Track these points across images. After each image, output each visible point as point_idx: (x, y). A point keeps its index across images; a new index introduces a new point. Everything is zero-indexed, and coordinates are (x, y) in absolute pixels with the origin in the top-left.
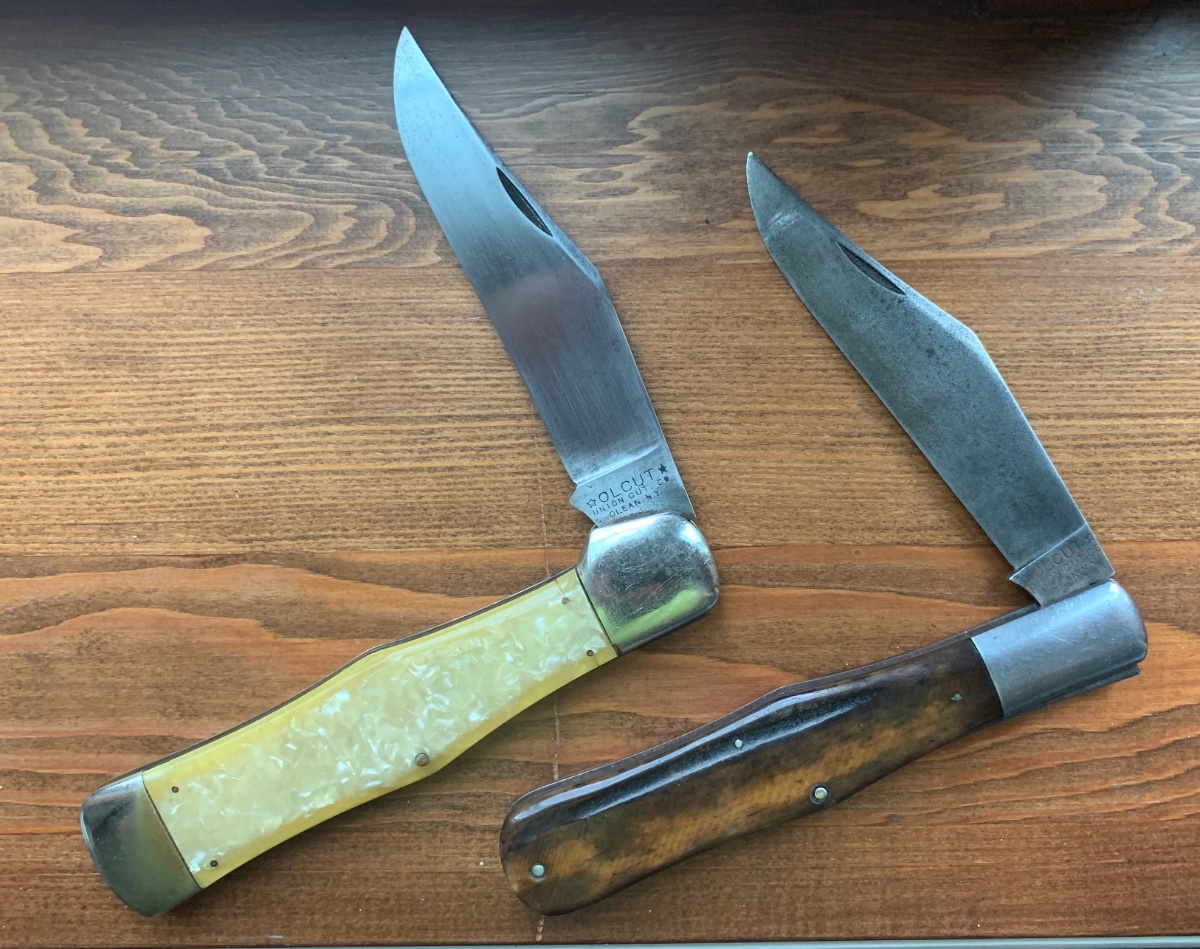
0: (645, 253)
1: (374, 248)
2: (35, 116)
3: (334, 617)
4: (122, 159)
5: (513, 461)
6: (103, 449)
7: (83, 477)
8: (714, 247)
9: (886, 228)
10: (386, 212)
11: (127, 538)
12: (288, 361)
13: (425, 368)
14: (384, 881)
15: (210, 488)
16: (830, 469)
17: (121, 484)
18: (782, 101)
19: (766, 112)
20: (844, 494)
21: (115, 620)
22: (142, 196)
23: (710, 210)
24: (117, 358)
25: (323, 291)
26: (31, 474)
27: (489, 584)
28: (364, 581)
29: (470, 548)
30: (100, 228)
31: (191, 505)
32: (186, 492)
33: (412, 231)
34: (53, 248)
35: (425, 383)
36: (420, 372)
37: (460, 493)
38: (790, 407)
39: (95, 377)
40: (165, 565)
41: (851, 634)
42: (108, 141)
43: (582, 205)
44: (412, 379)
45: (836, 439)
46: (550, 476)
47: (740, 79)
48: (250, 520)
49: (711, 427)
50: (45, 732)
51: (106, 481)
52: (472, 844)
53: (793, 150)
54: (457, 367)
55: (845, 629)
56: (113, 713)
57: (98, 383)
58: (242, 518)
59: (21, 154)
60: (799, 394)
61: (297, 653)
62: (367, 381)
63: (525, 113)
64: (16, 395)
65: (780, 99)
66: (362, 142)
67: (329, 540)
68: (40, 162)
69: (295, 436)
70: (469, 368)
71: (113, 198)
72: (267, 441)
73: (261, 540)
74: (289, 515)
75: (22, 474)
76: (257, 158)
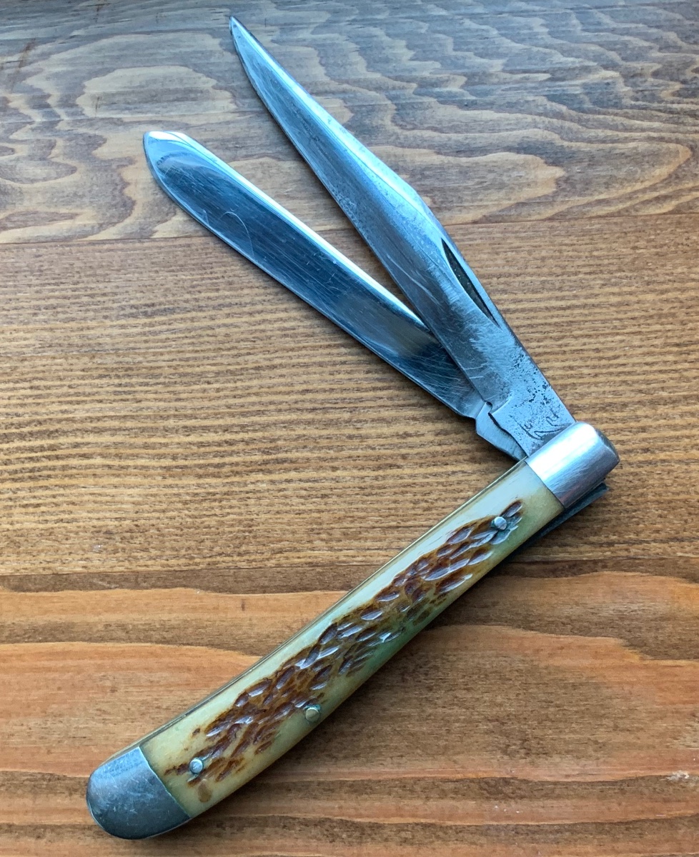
2: (350, 38)
4: (455, 87)
6: (430, 437)
7: (407, 471)
12: (658, 327)
22: (480, 132)
26: (345, 469)
30: (427, 173)
42: (438, 65)
50: (363, 775)
51: (435, 475)
56: (445, 751)
59: (334, 86)
64: (327, 376)
68: (355, 93)
69: (666, 417)
71: (443, 135)
72: (632, 424)
73: (625, 542)
74: (660, 512)
75: (334, 469)
76: (621, 80)
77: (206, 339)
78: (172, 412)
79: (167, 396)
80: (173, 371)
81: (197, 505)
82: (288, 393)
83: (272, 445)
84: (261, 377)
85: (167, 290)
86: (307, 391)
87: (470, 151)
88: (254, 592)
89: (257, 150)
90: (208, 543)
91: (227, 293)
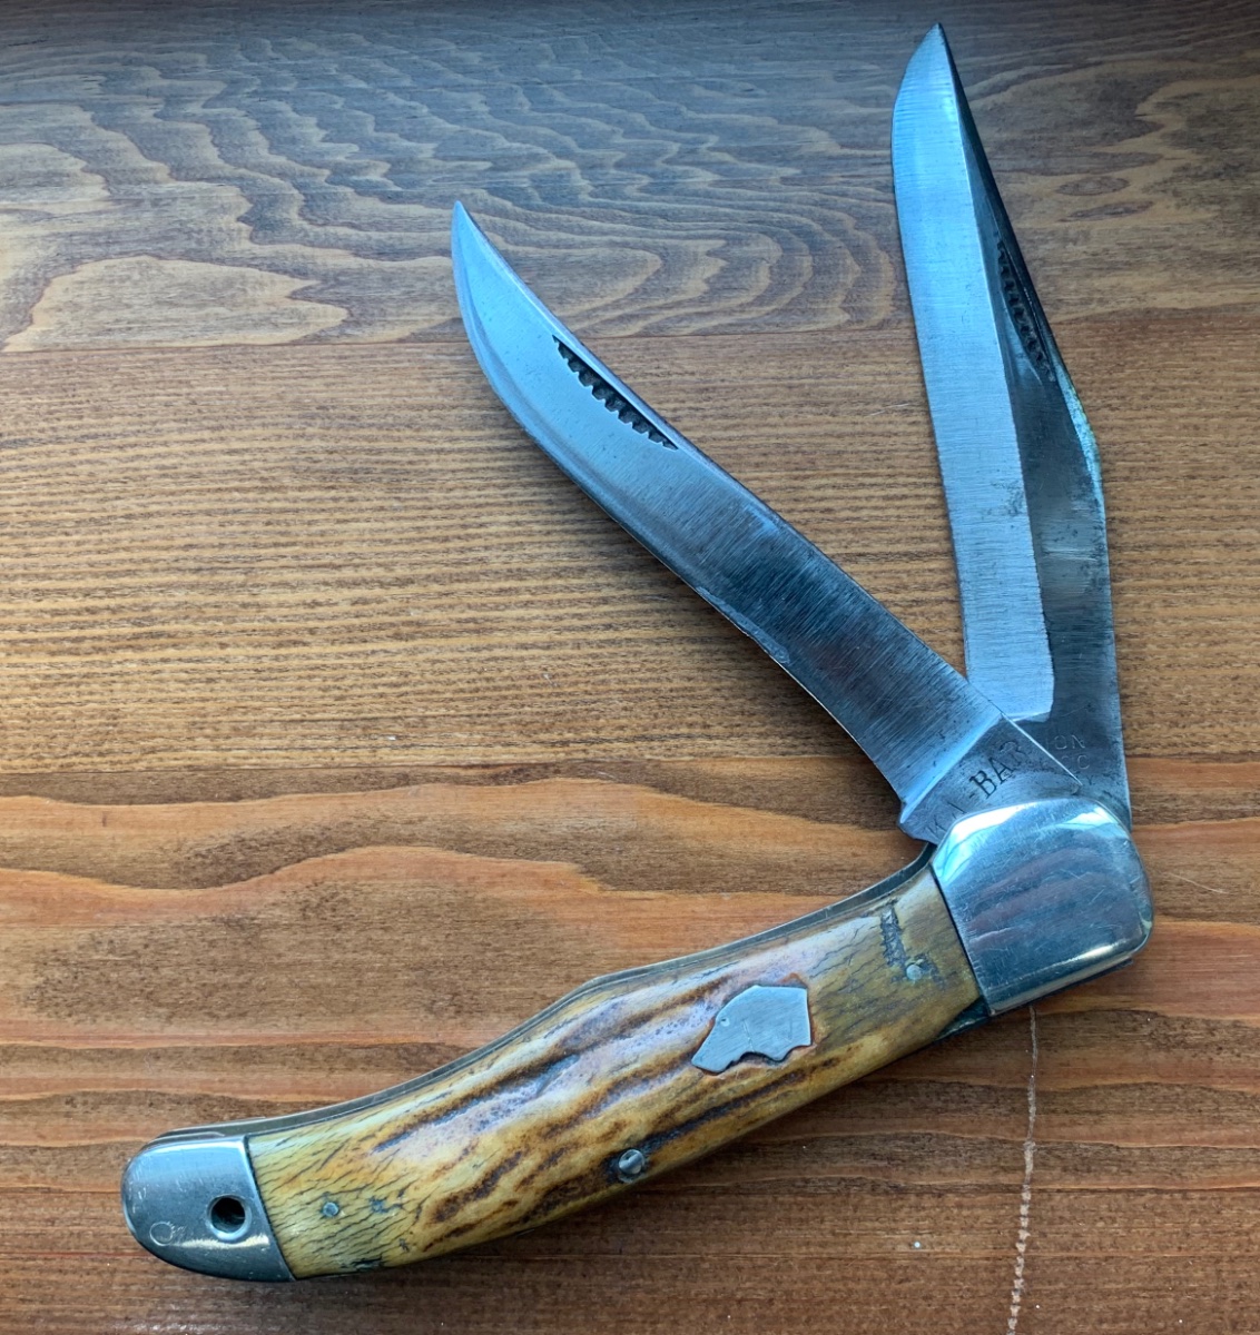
0: (1165, 300)
1: (751, 304)
2: (249, 114)
3: (691, 859)
4: (376, 175)
6: (345, 607)
7: (316, 650)
10: (768, 248)
11: (380, 741)
13: (824, 481)
15: (506, 664)
17: (372, 660)
21: (360, 865)
22: (407, 230)
24: (368, 471)
25: (675, 369)
28: (736, 805)
30: (342, 278)
31: (477, 690)
32: (471, 670)
33: (805, 278)
34: (273, 309)
35: (824, 504)
36: (818, 488)
39: (335, 499)
40: (437, 780)
42: (355, 148)
43: (1067, 229)
44: (805, 500)
48: (565, 712)
50: (251, 1038)
51: (351, 655)
52: (902, 1214)
54: (873, 480)
56: (354, 1008)
57: (341, 509)
58: (554, 709)
59: (228, 170)
61: (633, 914)
63: (981, 95)
64: (215, 527)
66: (734, 145)
67: (683, 741)
68: (254, 180)
70: (891, 481)
71: (362, 233)
72: (591, 594)
73: (582, 741)
74: (625, 704)
75: (223, 646)
76: (578, 172)
77: (66, 478)
78: (21, 571)
79: (15, 549)
80: (22, 518)
81: (47, 690)
82: (167, 549)
83: (146, 614)
84: (132, 528)
85: (19, 416)
86: (191, 546)
87: (395, 253)
88: (117, 803)
89: (133, 246)
90: (61, 739)
91: (92, 421)
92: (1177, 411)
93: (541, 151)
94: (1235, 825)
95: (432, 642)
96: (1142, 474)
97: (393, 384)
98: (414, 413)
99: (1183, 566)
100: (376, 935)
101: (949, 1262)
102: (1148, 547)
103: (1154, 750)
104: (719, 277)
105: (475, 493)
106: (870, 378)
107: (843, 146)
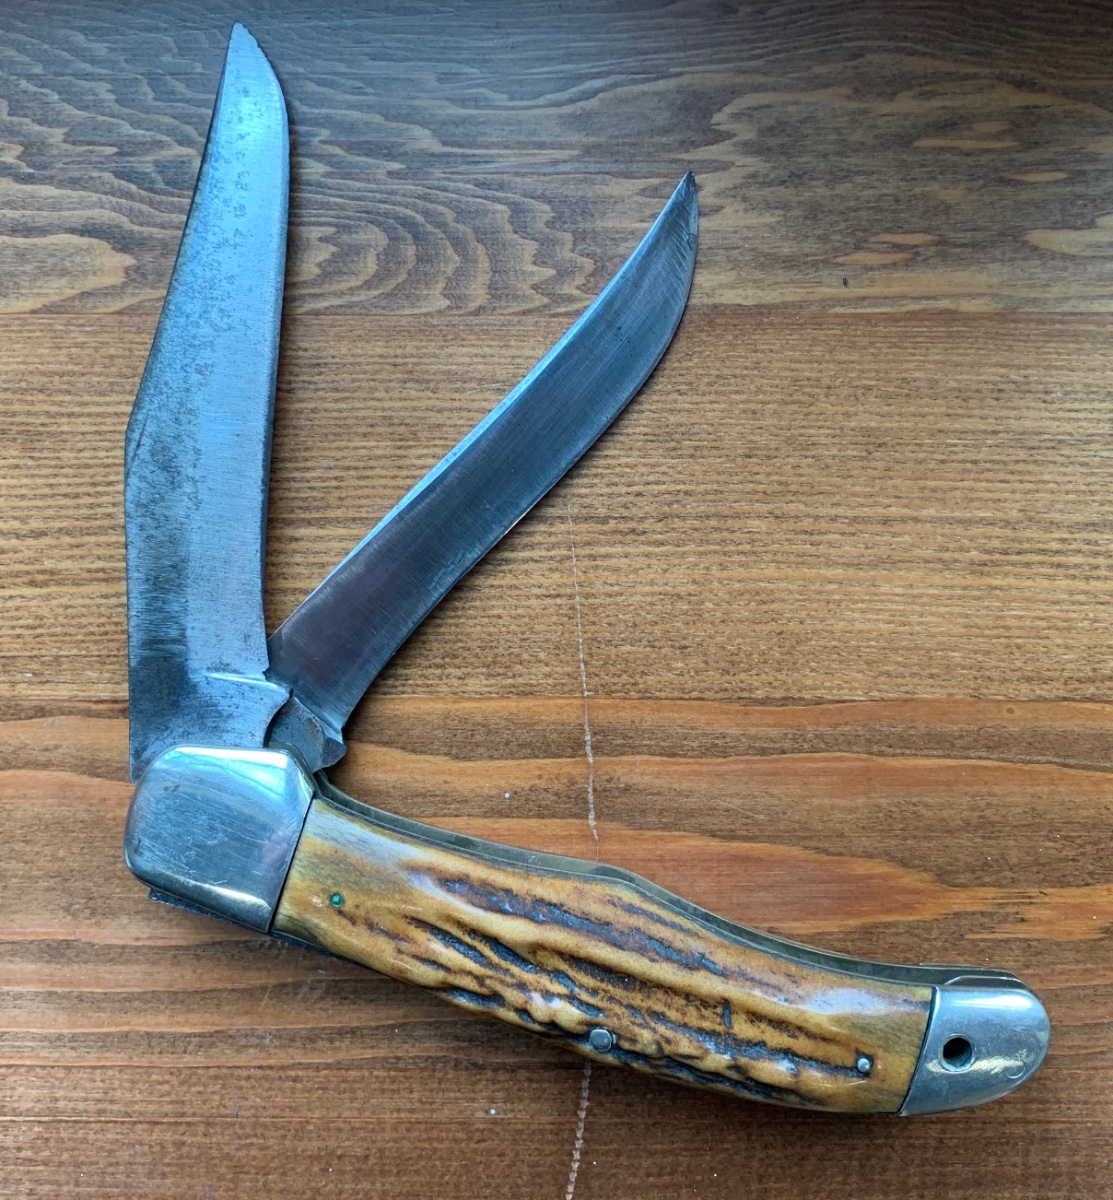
0: (731, 297)
1: (360, 287)
5: (542, 580)
8: (827, 290)
9: (1065, 269)
10: (376, 237)
11: (19, 676)
13: (425, 451)
14: (362, 1134)
16: (978, 598)
17: (10, 604)
18: (927, 88)
19: (906, 104)
20: (995, 632)
23: (821, 238)
27: (507, 744)
29: (482, 697)
31: (106, 633)
32: (101, 615)
33: (410, 266)
37: (471, 622)
38: (925, 512)
40: (70, 713)
41: (998, 819)
44: (408, 467)
45: (986, 557)
46: (591, 601)
47: (869, 57)
49: (816, 538)
52: (480, 1086)
53: (941, 157)
55: (988, 813)
60: (938, 495)
62: (348, 468)
63: (571, 101)
65: (925, 85)
66: (343, 139)
92: (737, 397)
93: (164, 138)
94: (774, 761)
95: (65, 589)
96: (705, 453)
97: (26, 352)
98: (45, 379)
99: (738, 534)
100: (19, 846)
101: (520, 1127)
102: (708, 517)
103: (707, 695)
104: (329, 262)
105: (104, 454)
106: (467, 360)
107: (445, 144)
